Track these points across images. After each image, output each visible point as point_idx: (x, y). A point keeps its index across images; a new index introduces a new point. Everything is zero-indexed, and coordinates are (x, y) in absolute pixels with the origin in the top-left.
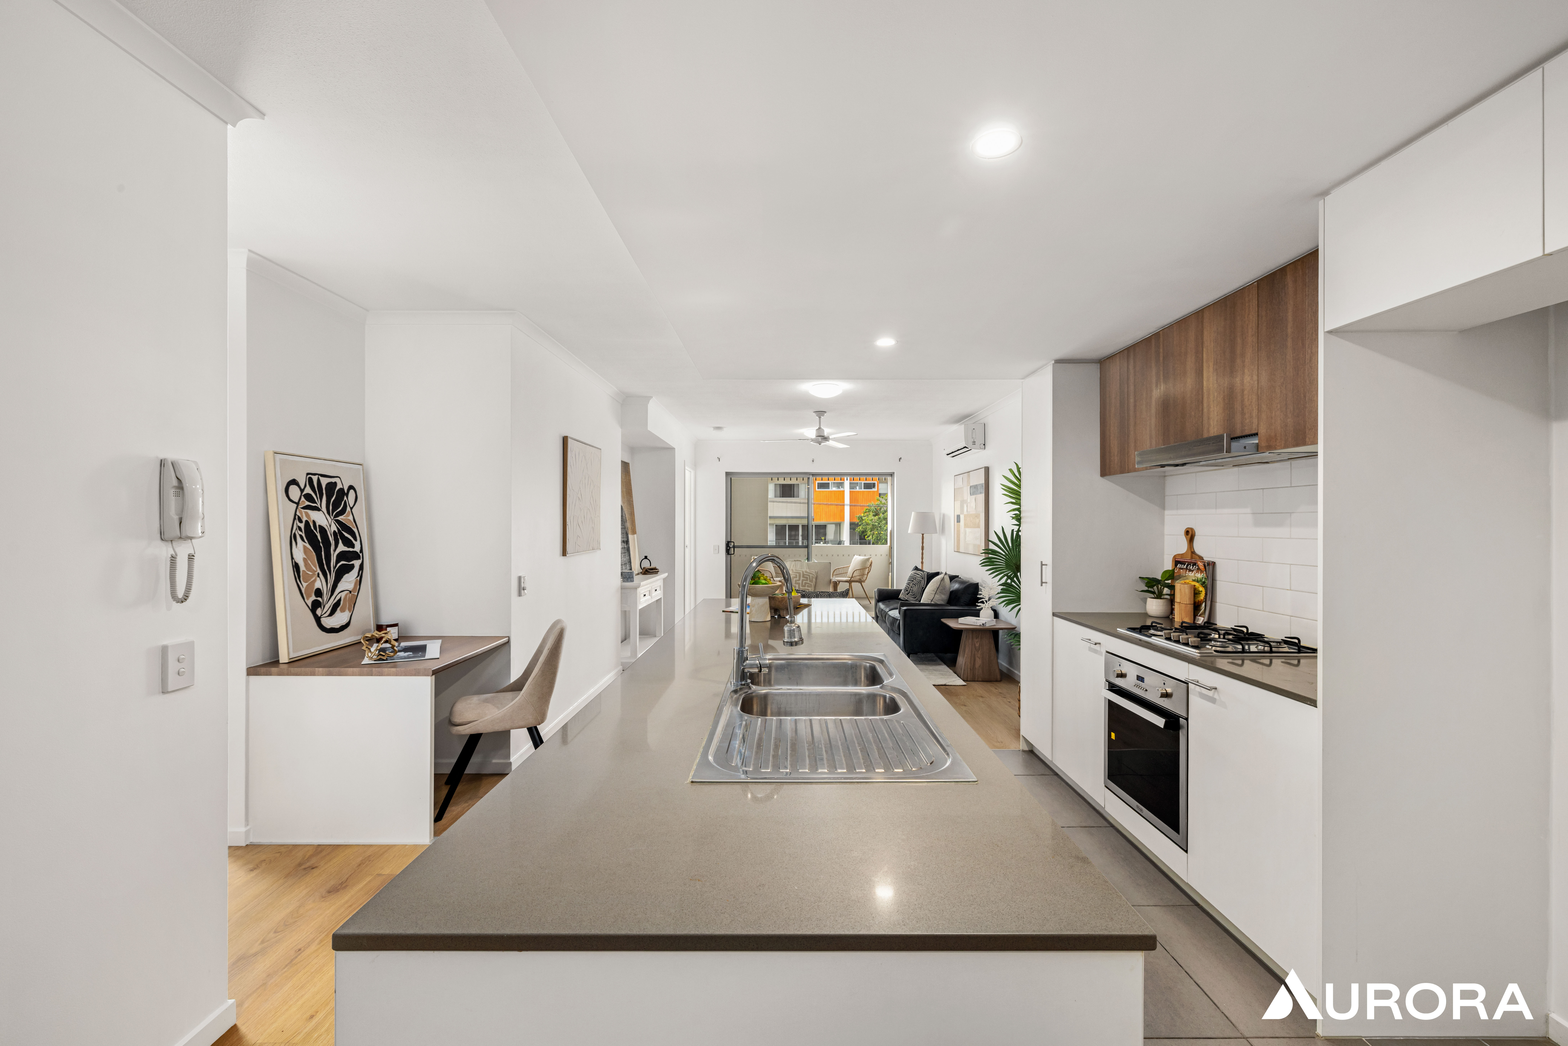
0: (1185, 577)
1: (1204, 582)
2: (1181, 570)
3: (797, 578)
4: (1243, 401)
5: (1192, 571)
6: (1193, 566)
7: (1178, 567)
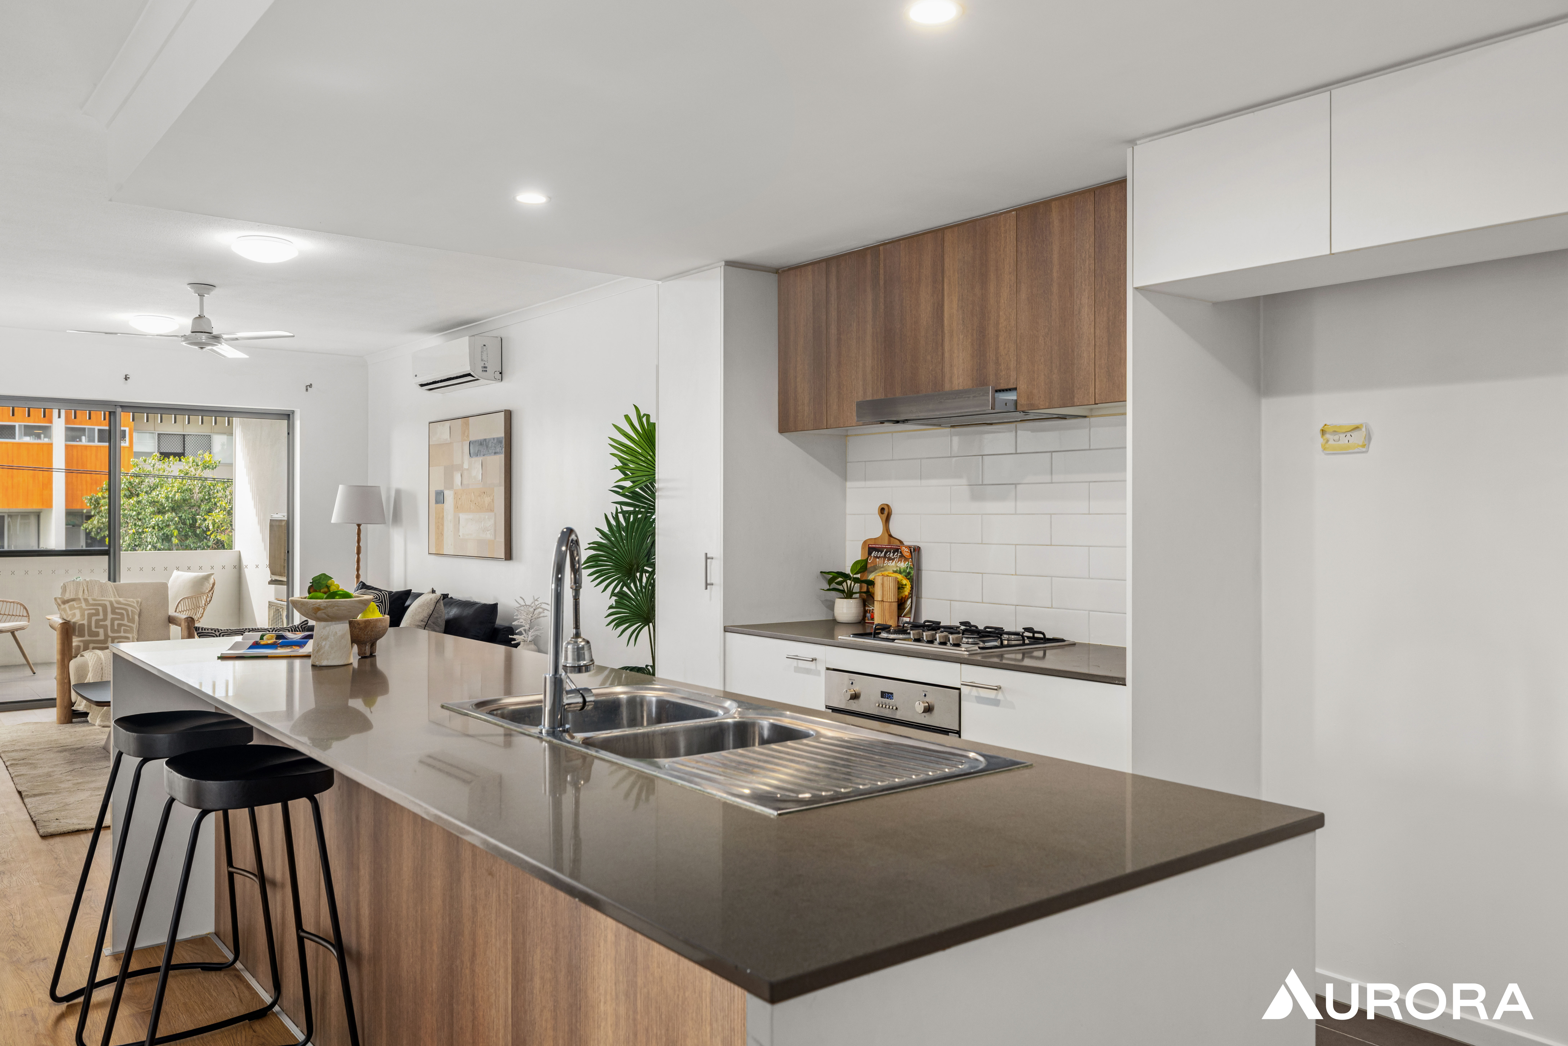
0: (883, 567)
1: (909, 573)
2: (878, 560)
3: (98, 614)
4: (997, 348)
5: (893, 560)
6: (894, 553)
7: (872, 555)
